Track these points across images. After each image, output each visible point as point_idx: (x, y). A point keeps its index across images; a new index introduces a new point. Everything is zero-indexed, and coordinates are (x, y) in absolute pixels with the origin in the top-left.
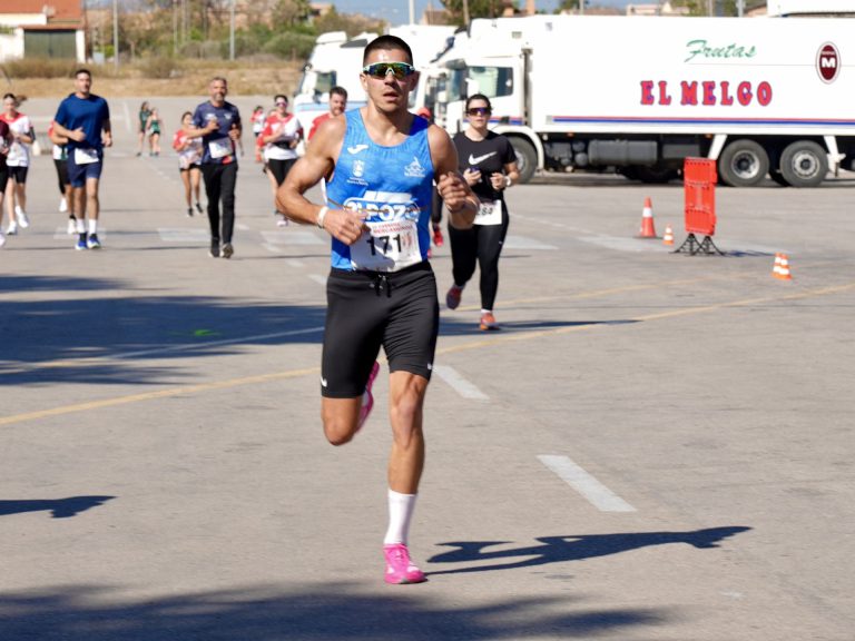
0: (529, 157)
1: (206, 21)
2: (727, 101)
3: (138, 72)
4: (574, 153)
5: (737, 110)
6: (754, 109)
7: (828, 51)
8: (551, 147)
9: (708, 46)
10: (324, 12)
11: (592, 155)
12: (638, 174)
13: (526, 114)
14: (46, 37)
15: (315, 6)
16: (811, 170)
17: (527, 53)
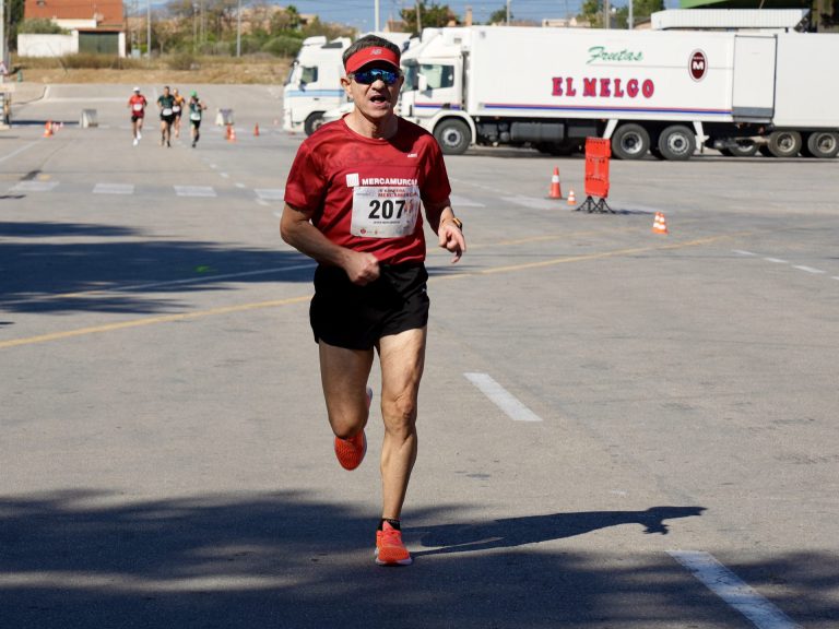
0: (465, 134)
1: (219, 25)
2: (619, 94)
3: (166, 65)
4: (500, 132)
5: (626, 101)
6: (640, 100)
7: (698, 57)
8: (482, 127)
9: (605, 51)
10: (310, 22)
11: (513, 133)
12: (548, 149)
13: (463, 102)
14: (96, 37)
15: (303, 16)
16: (682, 148)
17: (465, 55)
